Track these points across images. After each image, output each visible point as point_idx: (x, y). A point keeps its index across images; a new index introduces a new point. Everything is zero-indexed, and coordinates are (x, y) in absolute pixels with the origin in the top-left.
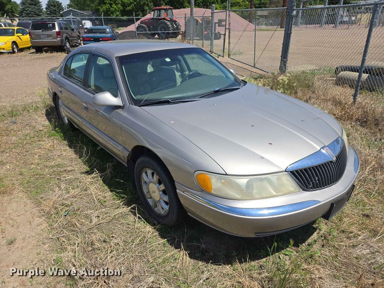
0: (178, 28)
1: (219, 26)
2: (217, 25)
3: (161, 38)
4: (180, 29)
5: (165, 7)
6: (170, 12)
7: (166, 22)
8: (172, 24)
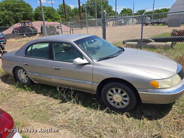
0: (36, 31)
1: (58, 29)
2: (56, 28)
3: (27, 36)
4: (37, 31)
5: (28, 21)
6: (30, 23)
7: (29, 28)
8: (33, 29)
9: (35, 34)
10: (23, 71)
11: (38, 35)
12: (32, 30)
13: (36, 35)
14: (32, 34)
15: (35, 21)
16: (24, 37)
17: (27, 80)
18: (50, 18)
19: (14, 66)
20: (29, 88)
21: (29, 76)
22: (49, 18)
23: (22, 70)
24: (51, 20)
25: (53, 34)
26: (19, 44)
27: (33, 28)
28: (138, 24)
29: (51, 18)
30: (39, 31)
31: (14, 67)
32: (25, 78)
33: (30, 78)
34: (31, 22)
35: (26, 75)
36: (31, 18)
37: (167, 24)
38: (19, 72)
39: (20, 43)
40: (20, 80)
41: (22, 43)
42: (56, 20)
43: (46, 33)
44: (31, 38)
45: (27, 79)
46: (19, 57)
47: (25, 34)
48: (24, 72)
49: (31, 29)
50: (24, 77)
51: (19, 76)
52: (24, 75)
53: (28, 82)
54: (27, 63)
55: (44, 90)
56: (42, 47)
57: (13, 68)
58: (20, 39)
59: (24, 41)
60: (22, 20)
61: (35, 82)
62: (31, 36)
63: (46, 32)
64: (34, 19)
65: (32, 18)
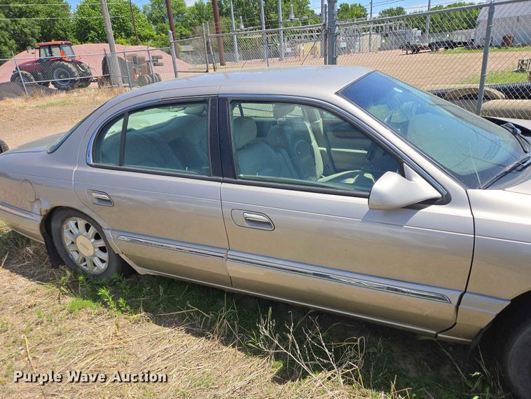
0: (87, 73)
1: (155, 65)
2: (151, 64)
3: (60, 88)
4: (90, 74)
5: (59, 42)
6: (66, 49)
7: (66, 64)
8: (76, 67)
9: (85, 82)
10: (87, 227)
11: (94, 85)
12: (74, 70)
13: (87, 86)
14: (74, 81)
15: (77, 44)
16: (50, 92)
17: (103, 261)
18: (123, 33)
19: (47, 206)
20: (121, 301)
21: (117, 249)
22: (121, 35)
23: (82, 223)
24: (129, 40)
25: (142, 82)
26: (37, 116)
27: (77, 63)
28: (388, 49)
29: (128, 35)
30: (97, 72)
31: (47, 211)
32: (94, 255)
33: (123, 256)
34: (70, 45)
35: (101, 243)
36: (66, 34)
37: (479, 47)
38: (67, 227)
39: (40, 110)
40: (72, 261)
41: (47, 110)
42: (144, 39)
43: (120, 79)
44: (75, 94)
45: (105, 256)
46: (69, 168)
47: (53, 83)
48: (92, 230)
49: (70, 66)
50: (91, 248)
51: (68, 243)
52: (93, 240)
53: (107, 270)
54: (106, 194)
55: (188, 308)
56: (151, 124)
57: (44, 213)
58: (39, 98)
59: (52, 105)
60: (38, 41)
61: (141, 271)
62: (73, 88)
63: (120, 74)
64: (76, 37)
65: (68, 33)
